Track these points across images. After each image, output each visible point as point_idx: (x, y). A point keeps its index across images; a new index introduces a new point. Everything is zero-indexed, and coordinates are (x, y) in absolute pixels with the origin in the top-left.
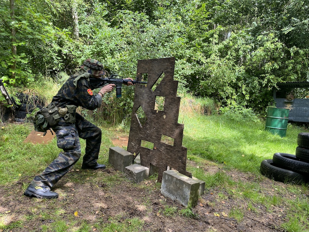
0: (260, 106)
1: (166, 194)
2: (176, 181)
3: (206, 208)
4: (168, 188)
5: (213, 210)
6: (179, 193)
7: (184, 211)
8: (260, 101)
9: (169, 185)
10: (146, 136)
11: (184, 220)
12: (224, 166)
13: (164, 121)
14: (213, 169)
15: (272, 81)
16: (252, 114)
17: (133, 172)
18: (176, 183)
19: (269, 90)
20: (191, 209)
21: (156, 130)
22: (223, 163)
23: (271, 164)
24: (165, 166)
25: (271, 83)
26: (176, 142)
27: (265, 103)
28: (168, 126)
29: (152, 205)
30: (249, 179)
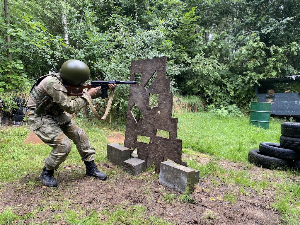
0: (243, 102)
1: (165, 183)
2: (173, 170)
3: (202, 194)
4: (166, 177)
5: (208, 195)
6: (176, 181)
7: (182, 197)
8: (244, 98)
9: (167, 175)
10: (142, 131)
11: (183, 205)
12: (215, 157)
13: (158, 116)
14: (205, 160)
15: (253, 78)
16: (236, 109)
17: (132, 165)
18: (173, 172)
19: (252, 86)
20: (189, 195)
21: (151, 125)
22: (213, 154)
23: (258, 153)
24: (161, 158)
25: (253, 79)
26: (171, 135)
27: (248, 98)
28: (162, 121)
29: (153, 193)
30: (239, 167)
